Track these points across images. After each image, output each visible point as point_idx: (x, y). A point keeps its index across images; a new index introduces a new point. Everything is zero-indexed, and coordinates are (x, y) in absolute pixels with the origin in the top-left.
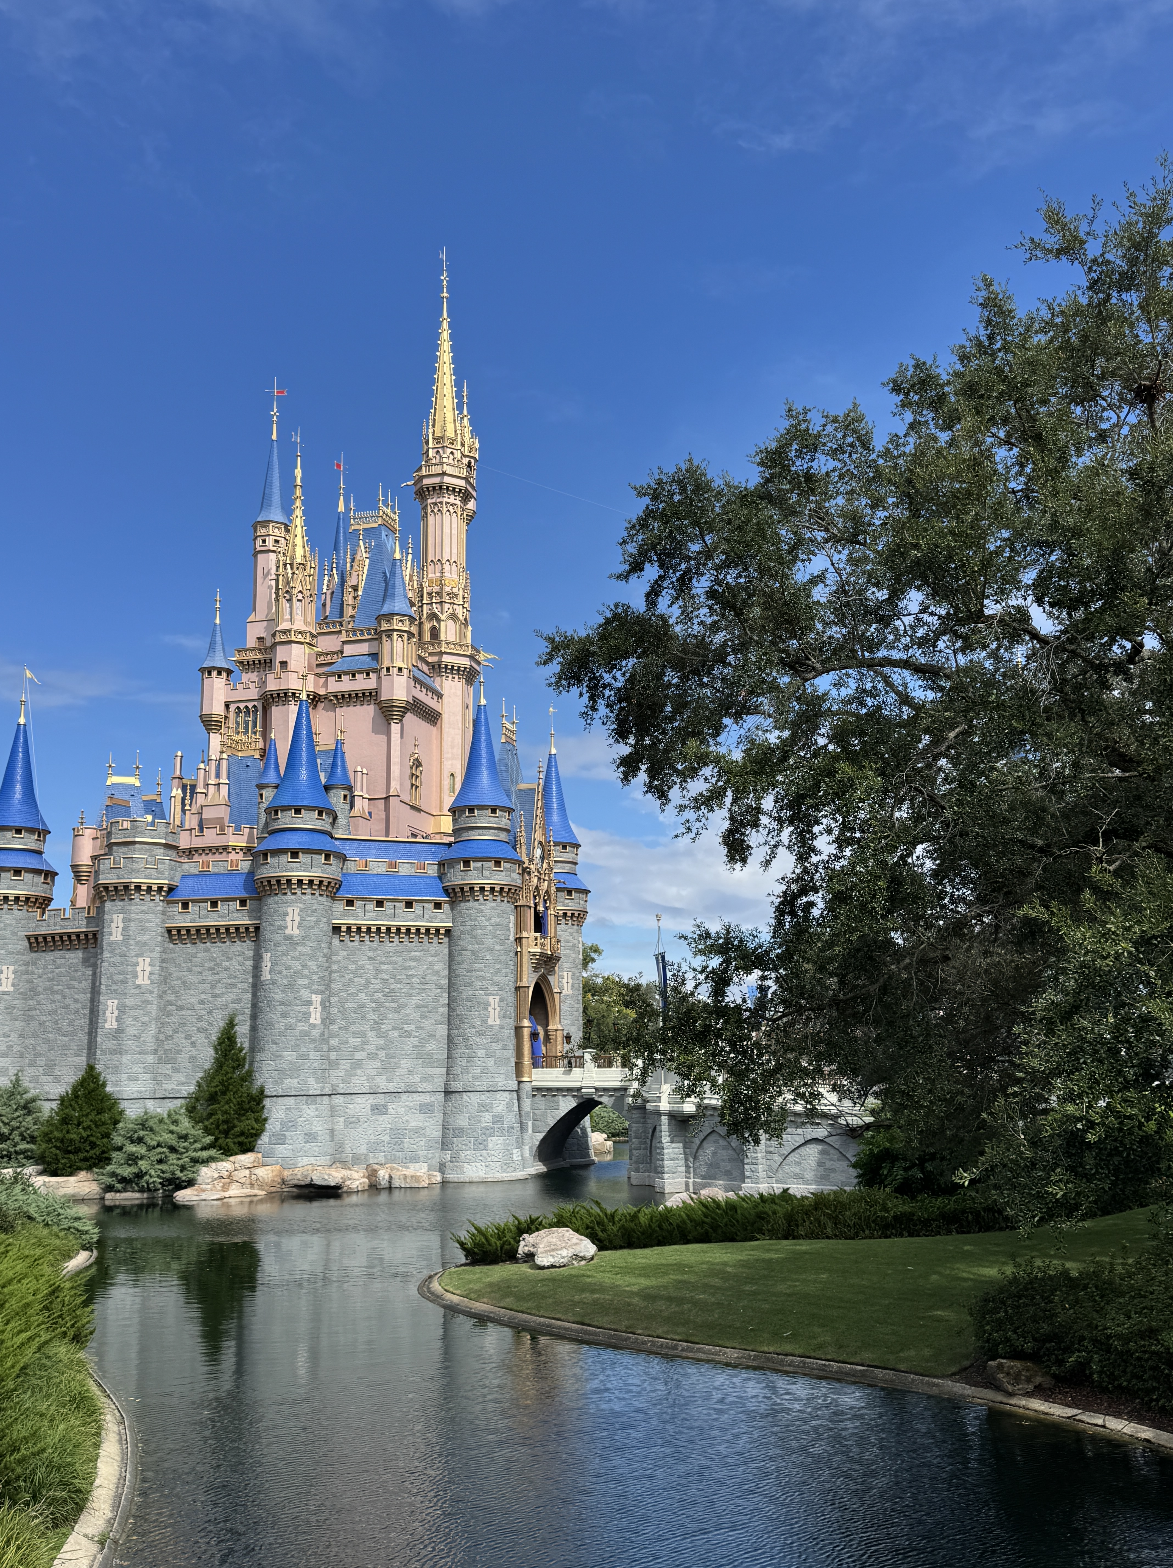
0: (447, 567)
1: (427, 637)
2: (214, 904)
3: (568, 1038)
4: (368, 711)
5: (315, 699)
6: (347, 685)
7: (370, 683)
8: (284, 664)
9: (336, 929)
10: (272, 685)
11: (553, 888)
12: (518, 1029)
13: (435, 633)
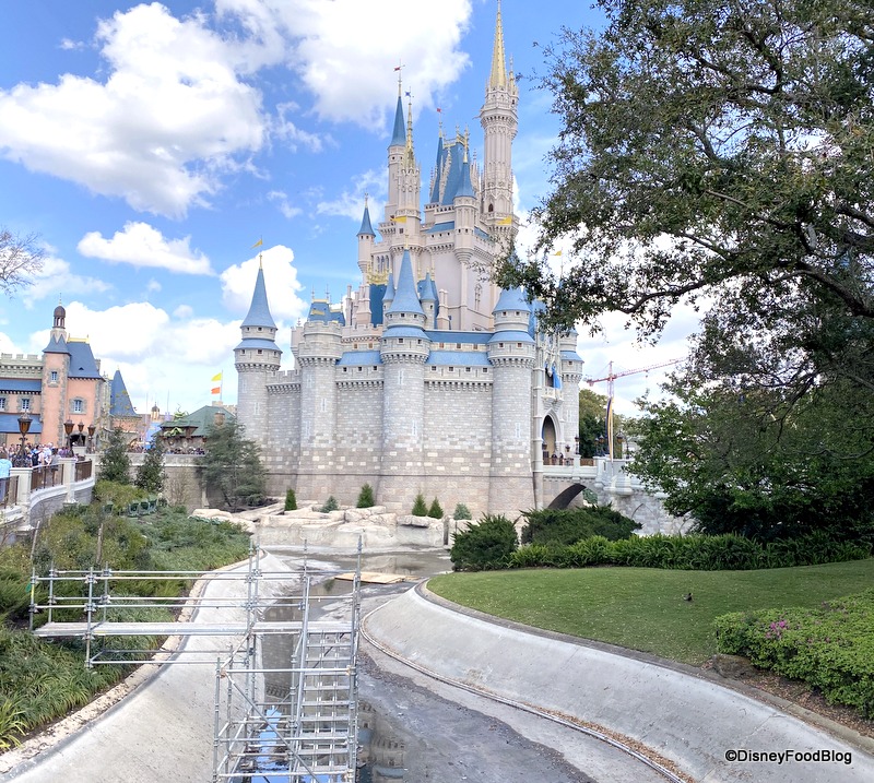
0: (499, 167)
1: (486, 210)
2: (360, 368)
3: (568, 448)
4: (448, 256)
5: (421, 251)
6: (437, 241)
7: (449, 240)
8: (401, 231)
9: (427, 383)
10: (395, 244)
11: (559, 361)
12: (534, 443)
13: (491, 208)
